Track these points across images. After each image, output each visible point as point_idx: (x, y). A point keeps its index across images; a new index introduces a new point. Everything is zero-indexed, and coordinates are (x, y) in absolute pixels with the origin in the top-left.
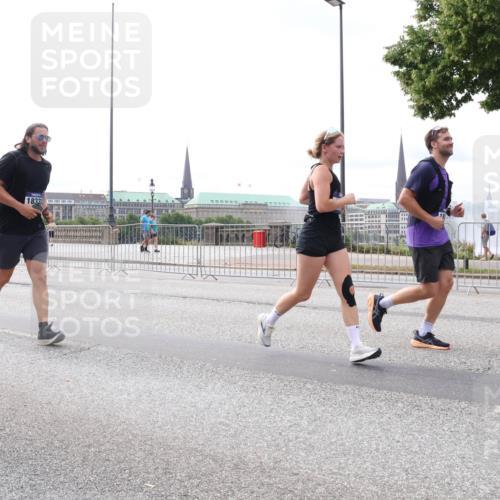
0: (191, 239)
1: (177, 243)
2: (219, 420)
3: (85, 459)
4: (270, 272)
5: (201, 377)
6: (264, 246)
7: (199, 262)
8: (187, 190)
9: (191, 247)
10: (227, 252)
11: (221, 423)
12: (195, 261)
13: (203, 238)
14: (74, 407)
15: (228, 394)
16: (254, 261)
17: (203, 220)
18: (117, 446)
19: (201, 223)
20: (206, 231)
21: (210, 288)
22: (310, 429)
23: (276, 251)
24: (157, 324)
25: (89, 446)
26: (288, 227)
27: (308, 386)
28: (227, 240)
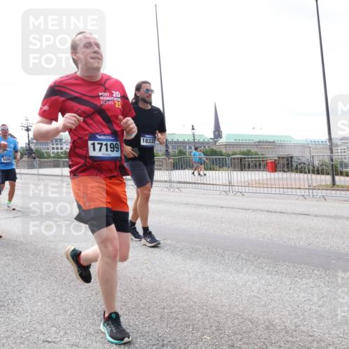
0: (223, 166)
1: (214, 170)
2: (252, 294)
3: (162, 317)
4: (281, 190)
5: (238, 263)
6: (276, 171)
7: (230, 182)
8: (218, 132)
9: (224, 172)
10: (249, 176)
11: (254, 296)
12: (227, 182)
13: (231, 166)
14: (152, 281)
15: (258, 276)
16: (269, 182)
17: (230, 153)
18: (183, 309)
19: (229, 155)
20: (233, 160)
21: (239, 201)
22: (320, 303)
23: (285, 175)
24: (204, 225)
25: (164, 308)
26: (292, 158)
27: (316, 272)
28: (249, 168)
